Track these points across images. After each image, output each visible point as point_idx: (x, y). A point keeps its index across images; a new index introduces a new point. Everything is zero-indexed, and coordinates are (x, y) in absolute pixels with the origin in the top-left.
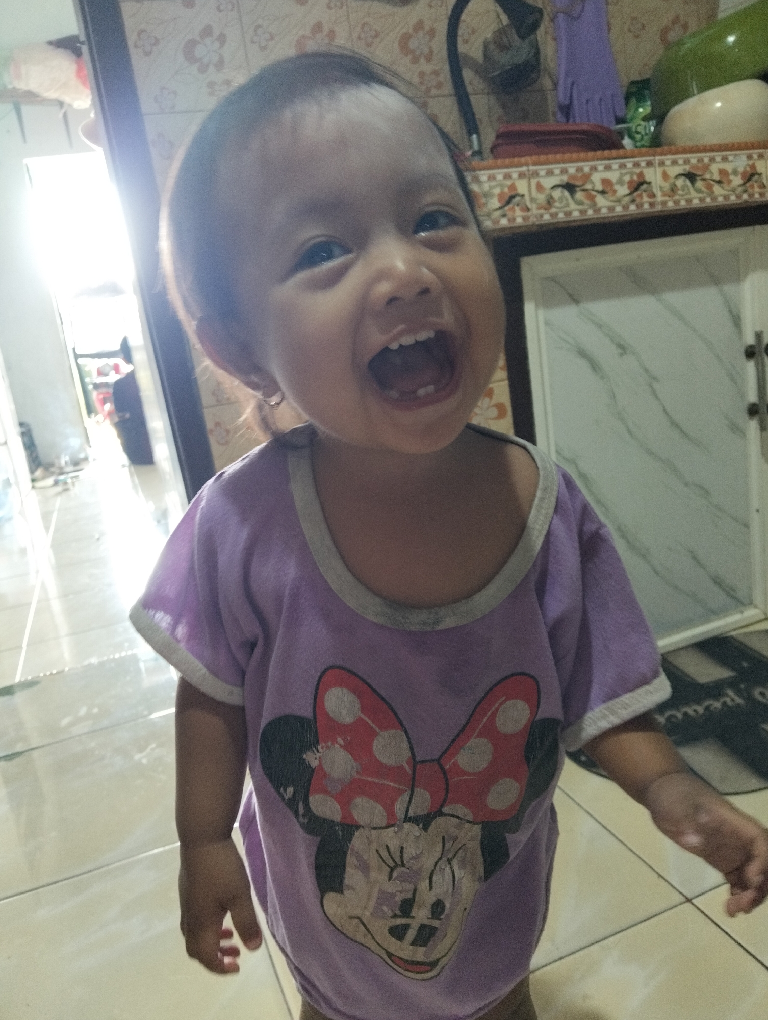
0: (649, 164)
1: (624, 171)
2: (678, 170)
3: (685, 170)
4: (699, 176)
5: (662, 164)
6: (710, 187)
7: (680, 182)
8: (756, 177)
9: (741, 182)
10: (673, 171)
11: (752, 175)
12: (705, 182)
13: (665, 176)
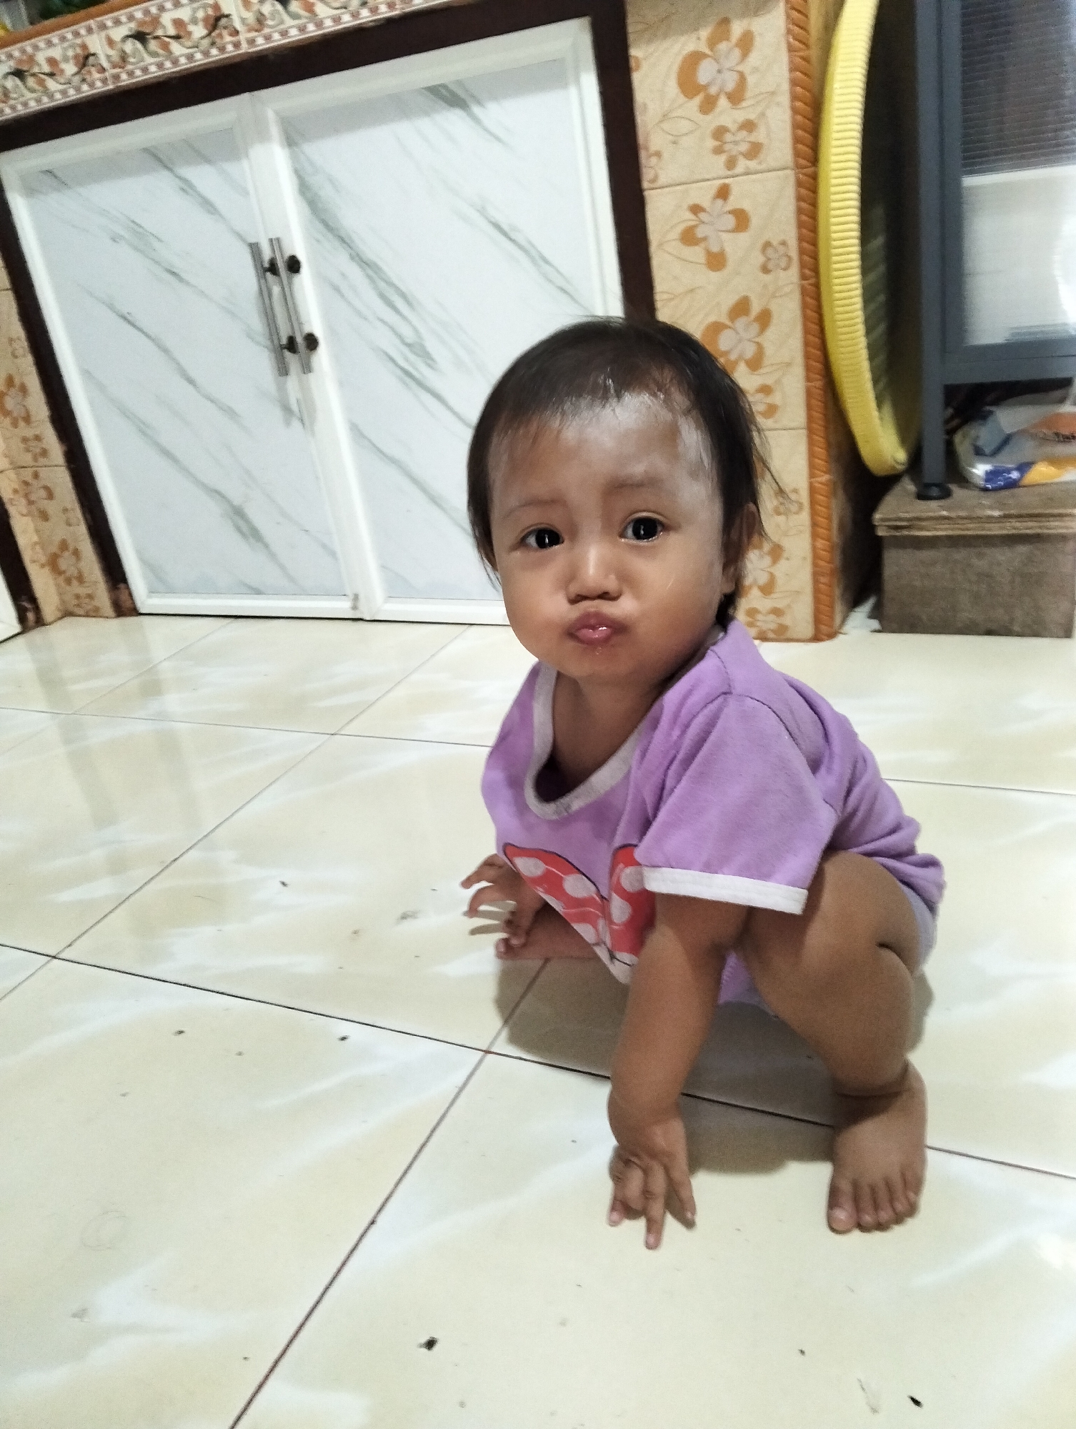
0: (90, 30)
1: (66, 44)
2: (124, 31)
3: (130, 29)
4: (148, 34)
5: (103, 27)
6: (166, 47)
7: (129, 46)
8: (223, 21)
9: (205, 32)
10: (118, 33)
11: (218, 19)
12: (158, 40)
13: (111, 42)
